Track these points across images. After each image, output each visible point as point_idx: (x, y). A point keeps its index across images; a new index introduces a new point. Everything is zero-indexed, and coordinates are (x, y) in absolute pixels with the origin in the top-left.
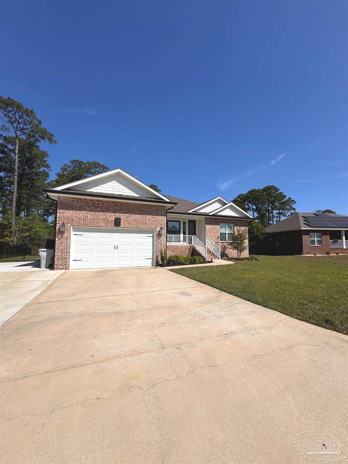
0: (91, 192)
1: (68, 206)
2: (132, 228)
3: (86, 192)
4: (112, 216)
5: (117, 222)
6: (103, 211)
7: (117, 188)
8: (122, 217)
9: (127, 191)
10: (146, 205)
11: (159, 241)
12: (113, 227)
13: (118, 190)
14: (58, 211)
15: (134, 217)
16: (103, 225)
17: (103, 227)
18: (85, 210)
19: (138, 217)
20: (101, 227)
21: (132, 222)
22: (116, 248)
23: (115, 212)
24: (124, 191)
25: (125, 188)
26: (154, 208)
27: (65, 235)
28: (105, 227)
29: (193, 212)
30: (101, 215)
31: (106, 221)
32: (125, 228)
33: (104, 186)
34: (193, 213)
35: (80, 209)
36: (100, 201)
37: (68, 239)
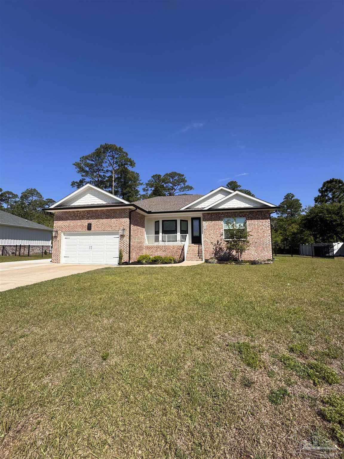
0: (74, 206)
1: (61, 218)
2: (100, 231)
3: (71, 206)
4: (86, 222)
5: (89, 227)
6: (80, 219)
7: (90, 199)
8: (93, 222)
9: (97, 201)
10: (111, 210)
11: (122, 242)
12: (87, 231)
13: (91, 201)
14: (55, 222)
15: (101, 221)
16: (80, 230)
17: (80, 231)
18: (69, 220)
19: (105, 221)
20: (78, 231)
21: (100, 226)
22: (91, 247)
23: (88, 219)
24: (95, 201)
25: (96, 198)
26: (118, 212)
27: (58, 239)
28: (81, 231)
29: (187, 208)
30: (79, 222)
31: (82, 226)
32: (95, 231)
33: (81, 199)
34: (188, 210)
35: (67, 219)
36: (78, 211)
37: (60, 241)
